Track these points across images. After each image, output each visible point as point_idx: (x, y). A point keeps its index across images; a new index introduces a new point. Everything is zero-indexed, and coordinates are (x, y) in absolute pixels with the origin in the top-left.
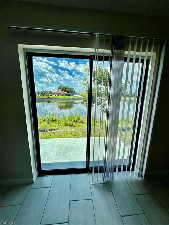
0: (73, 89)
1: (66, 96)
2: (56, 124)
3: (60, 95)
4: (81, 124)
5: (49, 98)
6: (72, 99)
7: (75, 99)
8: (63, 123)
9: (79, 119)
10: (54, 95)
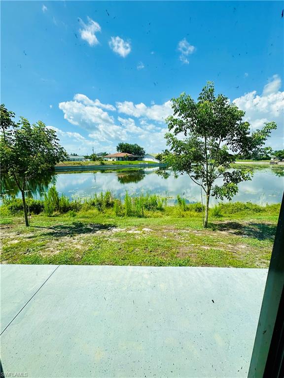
0: (143, 149)
1: (130, 160)
2: (114, 213)
3: (120, 159)
4: (160, 213)
5: (103, 164)
6: (141, 166)
7: (145, 166)
8: (125, 211)
9: (155, 204)
10: (111, 160)
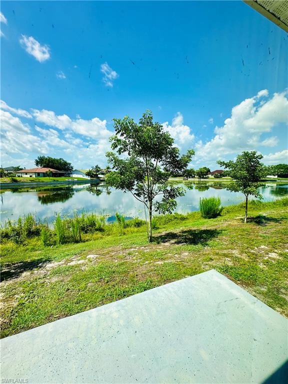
0: (70, 164)
1: (55, 177)
2: (41, 243)
3: (41, 175)
4: (99, 234)
5: (15, 181)
6: (69, 183)
7: (74, 183)
8: (58, 238)
9: (93, 224)
10: (28, 176)
